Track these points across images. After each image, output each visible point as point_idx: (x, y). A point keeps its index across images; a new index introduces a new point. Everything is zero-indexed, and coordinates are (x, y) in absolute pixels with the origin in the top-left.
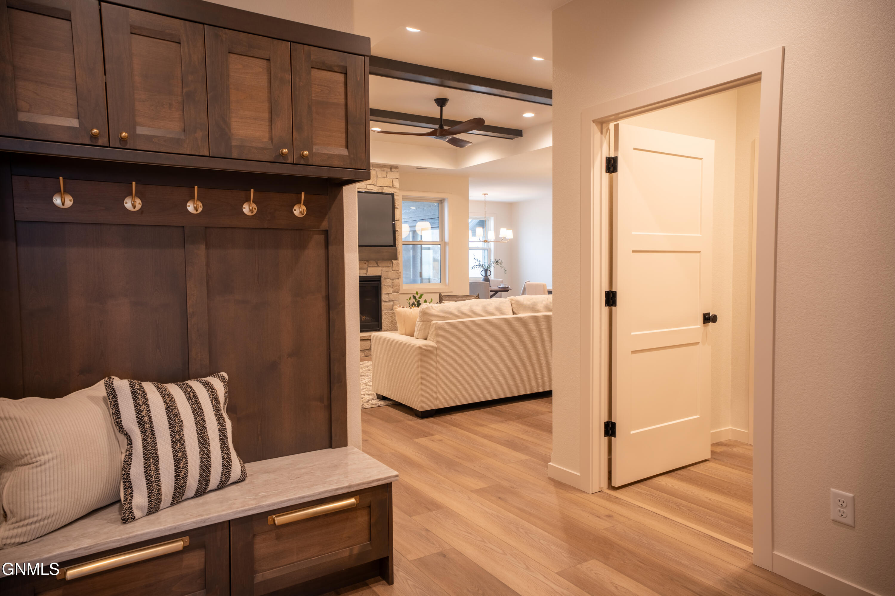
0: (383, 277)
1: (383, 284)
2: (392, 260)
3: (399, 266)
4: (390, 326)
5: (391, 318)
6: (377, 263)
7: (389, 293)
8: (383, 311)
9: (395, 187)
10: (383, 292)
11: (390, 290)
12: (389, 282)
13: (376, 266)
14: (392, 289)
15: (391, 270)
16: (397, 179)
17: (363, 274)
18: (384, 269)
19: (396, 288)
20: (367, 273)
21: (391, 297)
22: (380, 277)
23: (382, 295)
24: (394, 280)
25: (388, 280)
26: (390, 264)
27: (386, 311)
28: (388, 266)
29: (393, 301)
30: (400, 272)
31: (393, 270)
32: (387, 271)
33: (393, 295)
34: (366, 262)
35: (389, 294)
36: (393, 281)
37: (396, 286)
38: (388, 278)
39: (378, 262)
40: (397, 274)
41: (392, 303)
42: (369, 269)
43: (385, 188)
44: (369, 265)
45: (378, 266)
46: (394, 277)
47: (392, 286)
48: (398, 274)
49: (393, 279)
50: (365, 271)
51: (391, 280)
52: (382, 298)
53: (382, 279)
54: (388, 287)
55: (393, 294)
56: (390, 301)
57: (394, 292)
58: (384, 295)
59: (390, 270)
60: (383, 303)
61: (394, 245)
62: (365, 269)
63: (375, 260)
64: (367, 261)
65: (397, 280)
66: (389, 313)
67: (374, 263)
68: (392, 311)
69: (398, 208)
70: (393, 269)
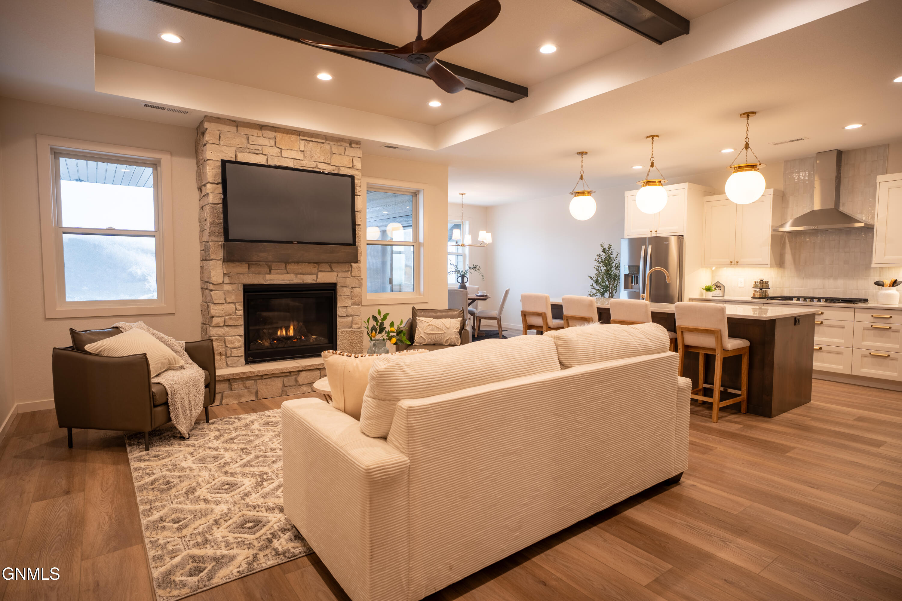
0: (339, 284)
1: (338, 294)
2: (351, 263)
3: (361, 271)
4: (348, 349)
5: (350, 338)
6: (331, 267)
7: (346, 305)
8: (339, 329)
9: (355, 167)
10: (339, 304)
11: (349, 302)
12: (347, 291)
13: (330, 270)
14: (351, 300)
15: (350, 276)
16: (359, 157)
17: (312, 281)
18: (340, 274)
19: (356, 299)
20: (317, 280)
21: (350, 311)
22: (335, 285)
23: (337, 308)
24: (354, 289)
25: (345, 289)
26: (348, 268)
27: (343, 329)
28: (346, 271)
29: (352, 316)
30: (362, 279)
31: (352, 276)
32: (344, 277)
33: (352, 308)
34: (315, 264)
35: (346, 307)
36: (352, 291)
37: (356, 297)
38: (345, 286)
39: (332, 265)
40: (357, 281)
41: (351, 318)
42: (320, 274)
43: (342, 168)
44: (320, 269)
45: (332, 271)
46: (354, 285)
47: (351, 297)
48: (359, 281)
49: (352, 288)
50: (314, 277)
51: (350, 289)
52: (338, 312)
53: (337, 287)
54: (345, 298)
55: (352, 306)
56: (347, 316)
57: (354, 304)
58: (340, 308)
59: (348, 276)
60: (339, 320)
61: (354, 243)
62: (315, 274)
63: (327, 263)
64: (317, 263)
65: (357, 289)
66: (346, 331)
67: (326, 267)
68: (351, 329)
69: (359, 196)
70: (353, 274)
